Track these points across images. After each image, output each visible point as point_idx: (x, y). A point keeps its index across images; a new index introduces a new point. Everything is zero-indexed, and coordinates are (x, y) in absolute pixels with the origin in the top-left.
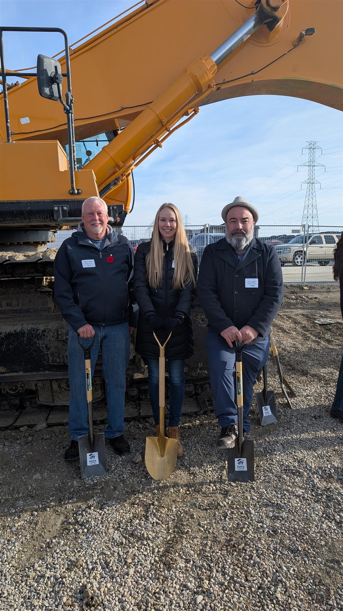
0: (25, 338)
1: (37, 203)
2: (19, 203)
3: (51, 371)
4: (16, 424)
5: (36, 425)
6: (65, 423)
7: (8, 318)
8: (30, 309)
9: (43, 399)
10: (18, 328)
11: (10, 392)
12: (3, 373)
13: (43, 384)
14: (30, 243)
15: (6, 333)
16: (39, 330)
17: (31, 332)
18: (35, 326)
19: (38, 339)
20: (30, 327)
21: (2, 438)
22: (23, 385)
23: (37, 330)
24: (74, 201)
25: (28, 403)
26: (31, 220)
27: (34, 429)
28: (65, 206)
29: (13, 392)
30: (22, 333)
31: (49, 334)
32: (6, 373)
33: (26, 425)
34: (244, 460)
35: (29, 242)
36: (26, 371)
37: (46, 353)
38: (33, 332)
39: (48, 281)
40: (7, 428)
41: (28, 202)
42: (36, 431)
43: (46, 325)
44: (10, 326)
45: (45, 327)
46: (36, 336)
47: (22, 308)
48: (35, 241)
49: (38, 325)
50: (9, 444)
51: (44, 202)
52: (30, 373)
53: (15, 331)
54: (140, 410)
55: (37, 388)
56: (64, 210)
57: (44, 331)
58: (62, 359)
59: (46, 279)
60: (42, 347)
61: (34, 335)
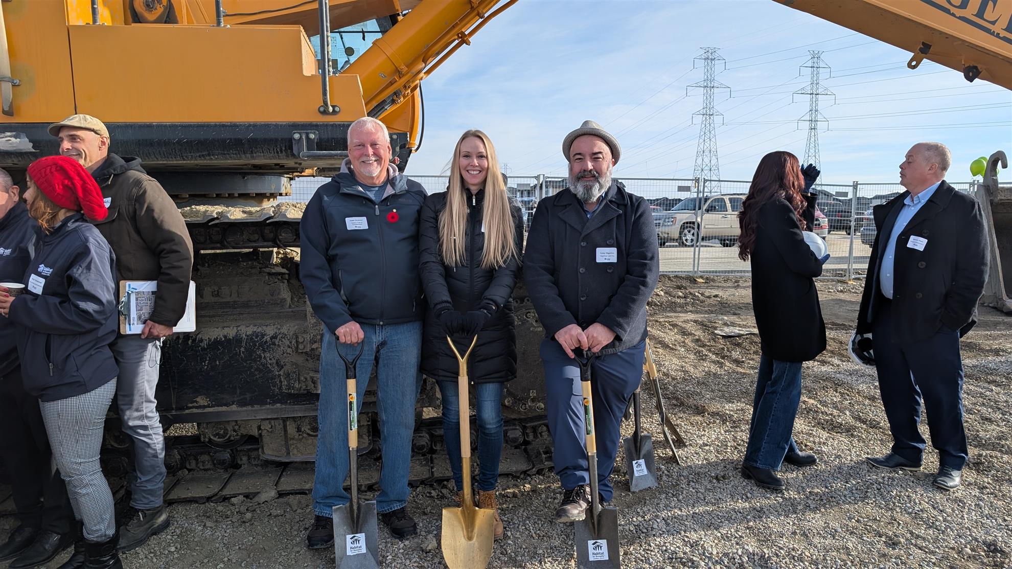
0: (242, 349)
1: (267, 126)
2: (234, 126)
3: (285, 403)
4: (226, 492)
5: (258, 493)
6: (308, 490)
7: (214, 316)
8: (250, 301)
9: (271, 450)
10: (231, 332)
11: (216, 439)
12: (204, 407)
13: (272, 426)
14: (251, 195)
15: (210, 340)
16: (265, 335)
17: (252, 339)
18: (260, 329)
19: (264, 351)
20: (250, 331)
21: (201, 514)
22: (237, 427)
23: (263, 335)
24: (327, 125)
25: (245, 459)
26: (255, 155)
27: (256, 499)
28: (311, 133)
29: (219, 440)
30: (238, 340)
31: (282, 341)
32: (208, 406)
33: (241, 494)
34: (603, 543)
35: (249, 194)
36: (242, 404)
37: (277, 373)
38: (257, 338)
39: (280, 256)
40: (209, 499)
41: (250, 125)
42: (259, 504)
43: (277, 328)
44: (217, 328)
45: (275, 330)
46: (261, 345)
47: (237, 299)
48: (259, 192)
49: (265, 328)
50: (212, 525)
51: (276, 125)
52: (249, 408)
53: (225, 337)
54: (432, 468)
55: (260, 432)
56: (310, 139)
57: (274, 337)
58: (303, 384)
59: (278, 253)
60: (270, 364)
61: (257, 343)
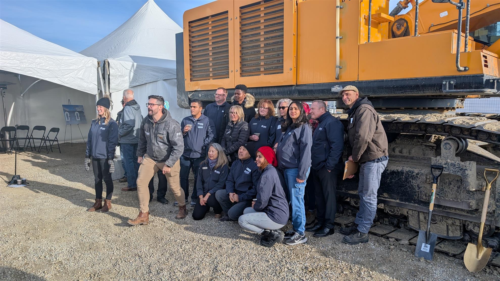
0: (404, 177)
1: (430, 79)
2: (417, 79)
3: (420, 205)
4: (389, 235)
5: (401, 240)
7: (397, 161)
8: (414, 157)
9: (412, 224)
10: (400, 169)
11: (390, 213)
12: (386, 198)
13: (413, 213)
14: (435, 108)
15: (391, 171)
16: (414, 172)
17: (408, 173)
18: (412, 170)
19: (413, 179)
20: (408, 169)
21: (376, 240)
22: (398, 210)
23: (413, 172)
24: (461, 77)
25: (403, 225)
26: (425, 92)
27: (399, 242)
28: (452, 81)
29: (391, 213)
30: (402, 173)
31: (421, 176)
32: (387, 198)
33: (394, 238)
35: (434, 108)
36: (401, 200)
37: (417, 190)
38: (410, 173)
39: (436, 138)
40: (382, 236)
41: (423, 79)
42: (400, 244)
43: (419, 170)
44: (395, 166)
45: (418, 171)
46: (411, 176)
47: (408, 155)
48: (439, 107)
49: (414, 169)
50: (378, 245)
51: (435, 78)
52: (404, 203)
53: (397, 170)
54: (494, 258)
55: (408, 214)
56: (451, 84)
57: (417, 174)
58: (428, 197)
59: (435, 137)
60: (415, 186)
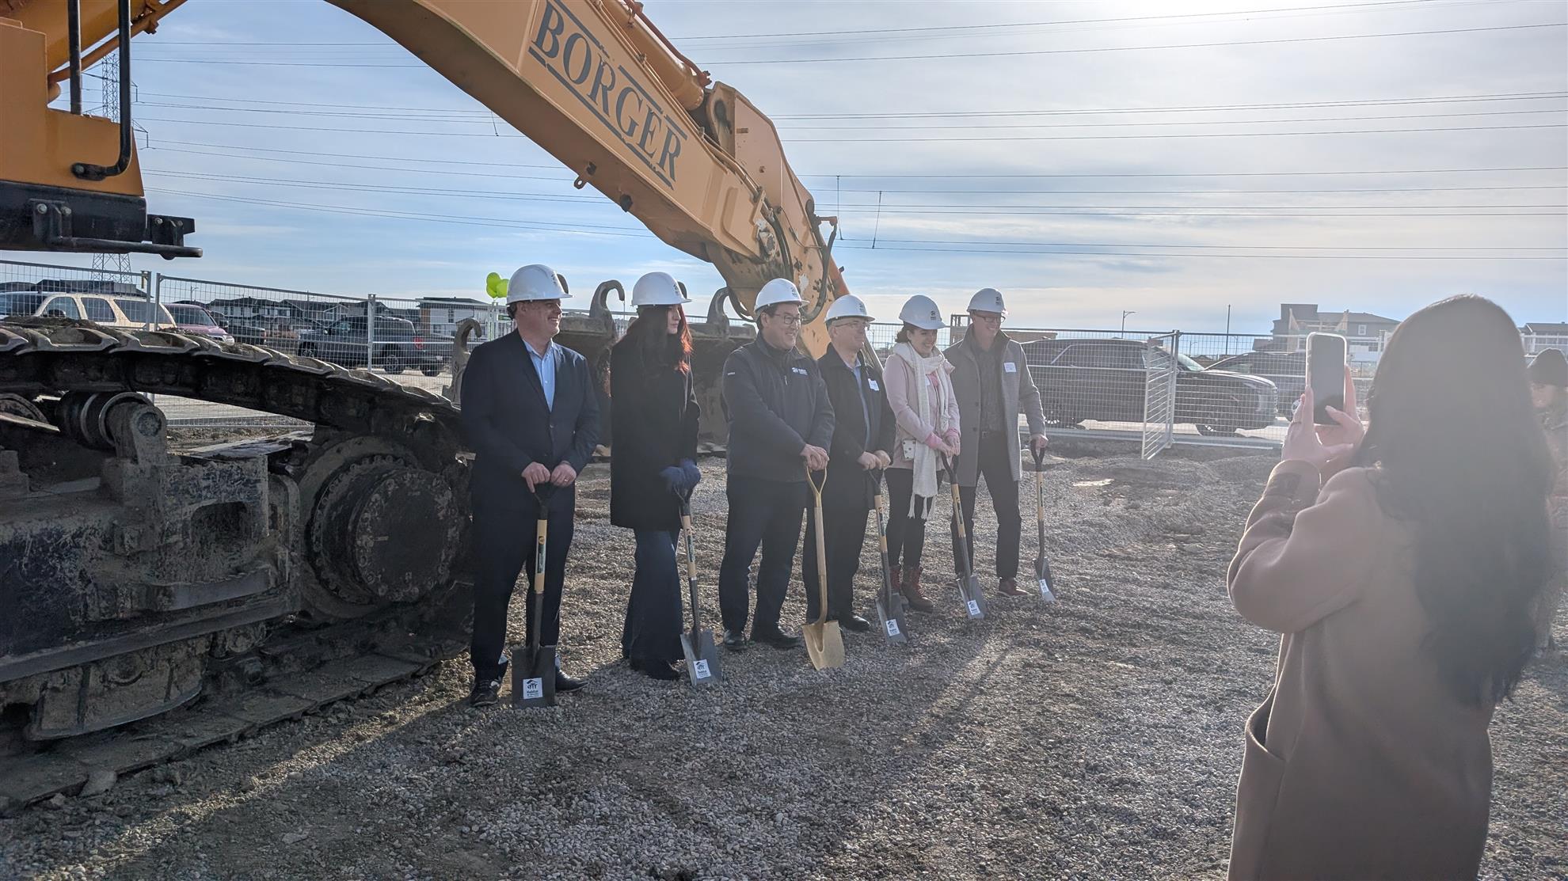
0: (25, 560)
3: (92, 638)
5: (85, 783)
9: (53, 722)
13: (64, 681)
16: (64, 532)
17: (41, 541)
18: (52, 525)
19: (61, 558)
20: (36, 528)
23: (59, 534)
24: (84, 195)
28: (63, 205)
30: (16, 547)
31: (91, 540)
33: (57, 791)
36: (21, 650)
37: (81, 592)
38: (49, 539)
43: (80, 520)
45: (79, 524)
46: (56, 550)
49: (60, 521)
51: (2, 186)
52: (35, 655)
55: (43, 693)
56: (65, 216)
57: (77, 535)
60: (70, 579)
61: (49, 548)
